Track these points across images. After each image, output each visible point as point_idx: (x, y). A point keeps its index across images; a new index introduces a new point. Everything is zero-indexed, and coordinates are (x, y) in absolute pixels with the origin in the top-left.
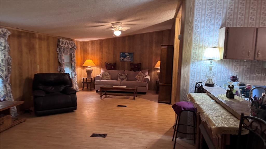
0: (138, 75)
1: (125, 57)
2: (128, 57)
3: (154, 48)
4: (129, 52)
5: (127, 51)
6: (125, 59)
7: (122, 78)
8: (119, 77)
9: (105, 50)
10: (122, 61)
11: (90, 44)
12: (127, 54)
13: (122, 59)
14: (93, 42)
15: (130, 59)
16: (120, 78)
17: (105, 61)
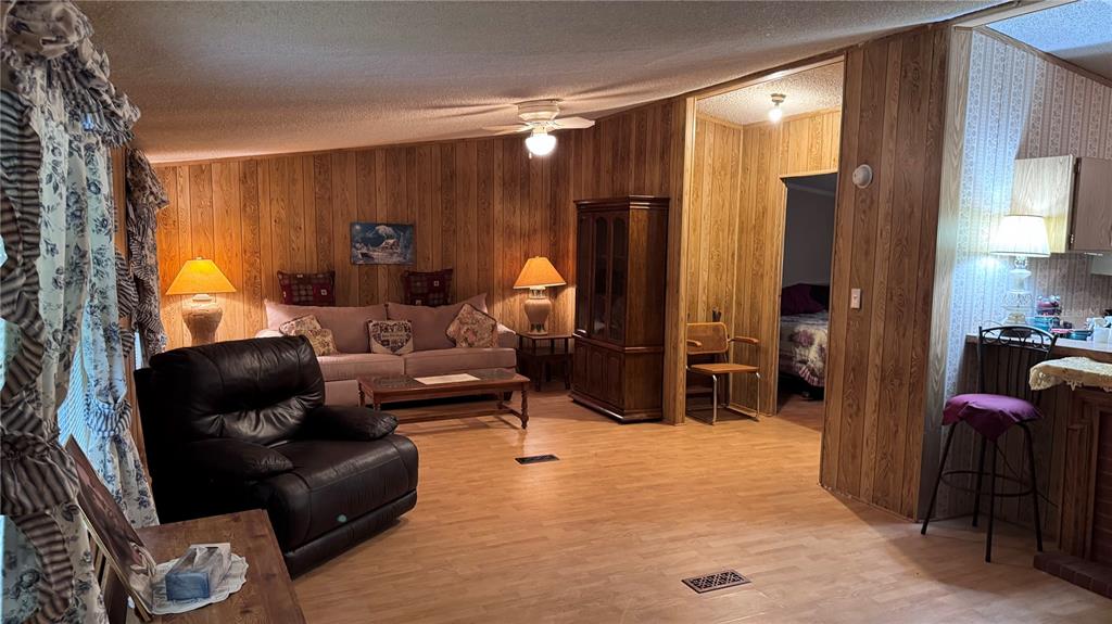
0: (457, 322)
1: (377, 241)
2: (391, 241)
3: (498, 207)
4: (391, 221)
5: (382, 215)
6: (378, 255)
7: (395, 342)
8: (377, 338)
9: (270, 210)
10: (361, 262)
11: (184, 179)
12: (382, 229)
13: (363, 255)
14: (200, 171)
15: (399, 250)
16: (385, 343)
17: (272, 263)
